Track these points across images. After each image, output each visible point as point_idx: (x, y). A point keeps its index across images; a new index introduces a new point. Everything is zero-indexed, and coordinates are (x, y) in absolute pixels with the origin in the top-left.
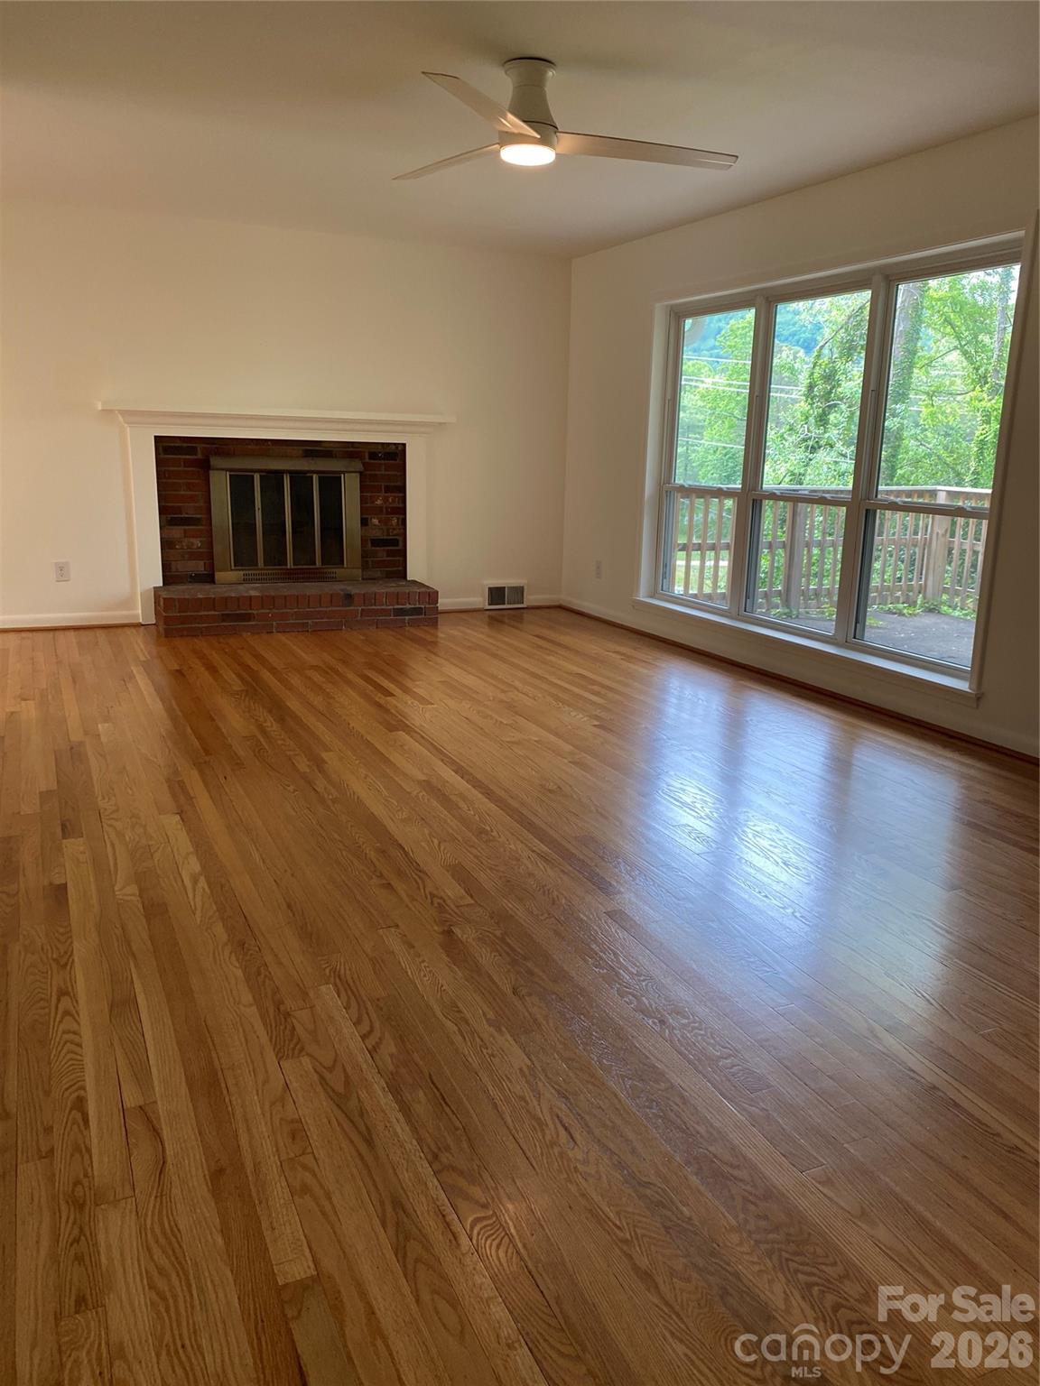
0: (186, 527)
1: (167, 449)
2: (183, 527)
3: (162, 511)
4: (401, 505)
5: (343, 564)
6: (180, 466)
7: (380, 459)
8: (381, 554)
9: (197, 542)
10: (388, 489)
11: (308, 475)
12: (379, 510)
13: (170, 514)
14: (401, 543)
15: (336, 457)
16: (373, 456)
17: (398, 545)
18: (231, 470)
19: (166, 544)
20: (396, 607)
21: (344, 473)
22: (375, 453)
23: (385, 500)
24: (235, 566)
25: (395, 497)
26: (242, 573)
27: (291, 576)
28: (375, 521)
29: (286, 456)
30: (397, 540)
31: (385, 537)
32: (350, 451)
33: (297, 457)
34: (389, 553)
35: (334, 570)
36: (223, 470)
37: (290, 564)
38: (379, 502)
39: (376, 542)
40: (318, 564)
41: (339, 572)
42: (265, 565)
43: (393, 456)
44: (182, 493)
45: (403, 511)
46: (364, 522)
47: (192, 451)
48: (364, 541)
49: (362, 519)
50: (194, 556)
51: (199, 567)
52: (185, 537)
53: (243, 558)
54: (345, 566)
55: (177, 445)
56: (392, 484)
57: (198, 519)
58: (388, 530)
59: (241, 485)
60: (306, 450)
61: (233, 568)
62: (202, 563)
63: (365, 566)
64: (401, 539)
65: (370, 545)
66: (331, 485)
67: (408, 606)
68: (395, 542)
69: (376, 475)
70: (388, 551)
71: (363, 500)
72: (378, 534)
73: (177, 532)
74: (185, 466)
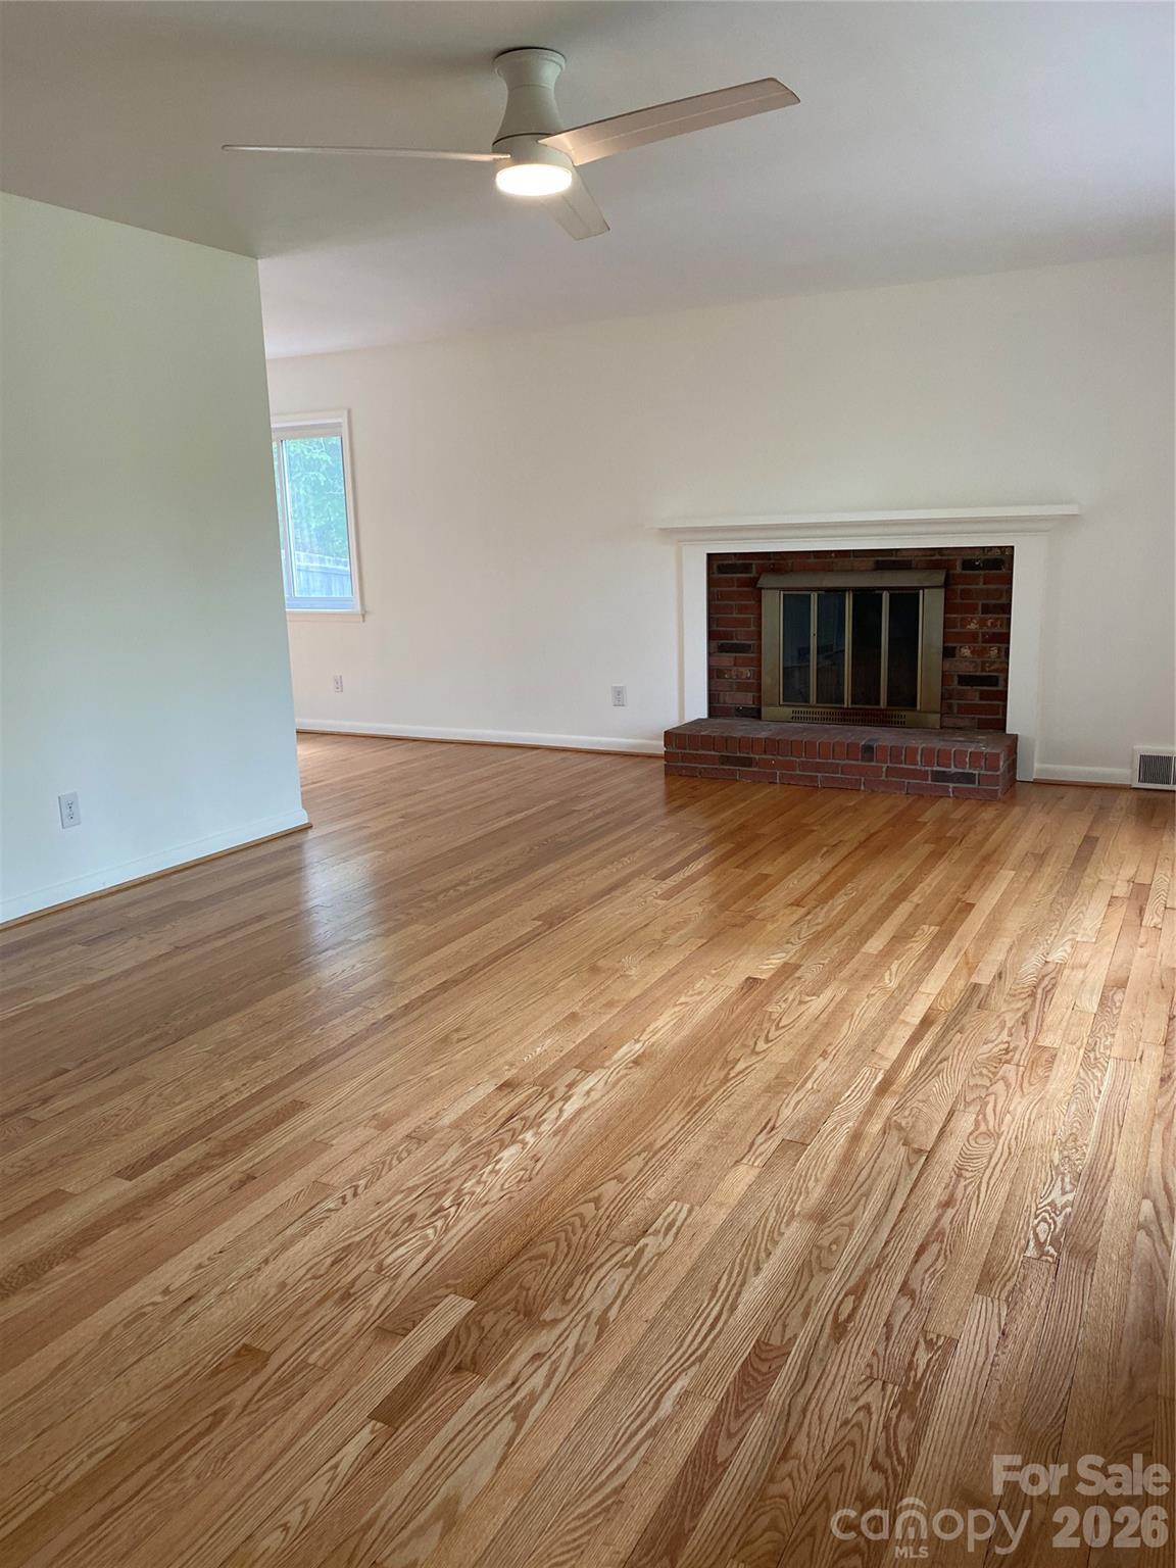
0: (737, 655)
1: (721, 568)
2: (734, 655)
3: (711, 636)
4: (1004, 631)
5: (916, 706)
6: (733, 586)
7: (978, 568)
8: (973, 695)
9: (747, 672)
10: (986, 609)
11: (877, 592)
12: (972, 637)
13: (719, 639)
14: (1001, 682)
15: (916, 569)
16: (968, 565)
17: (996, 685)
18: (784, 589)
19: (714, 673)
20: (936, 768)
21: (923, 588)
22: (970, 561)
23: (982, 623)
24: (784, 701)
25: (997, 619)
26: (791, 709)
27: (847, 717)
28: (966, 652)
29: (852, 570)
30: (997, 678)
31: (978, 674)
32: (936, 560)
33: (867, 570)
34: (983, 696)
35: (903, 713)
36: (777, 588)
37: (847, 703)
38: (973, 626)
39: (965, 680)
40: (883, 704)
41: (908, 715)
42: (817, 702)
43: (996, 565)
44: (734, 616)
45: (1005, 638)
46: (948, 653)
47: (746, 568)
48: (946, 678)
49: (945, 649)
50: (742, 687)
51: (746, 699)
52: (735, 665)
53: (794, 693)
54: (918, 707)
55: (730, 562)
56: (993, 602)
57: (750, 646)
58: (984, 663)
59: (795, 606)
60: (877, 562)
61: (781, 703)
62: (750, 695)
63: (946, 710)
64: (1001, 675)
65: (956, 682)
66: (906, 605)
67: (953, 769)
68: (993, 681)
69: (970, 590)
70: (982, 692)
71: (947, 624)
72: (967, 668)
73: (727, 659)
74: (738, 587)
